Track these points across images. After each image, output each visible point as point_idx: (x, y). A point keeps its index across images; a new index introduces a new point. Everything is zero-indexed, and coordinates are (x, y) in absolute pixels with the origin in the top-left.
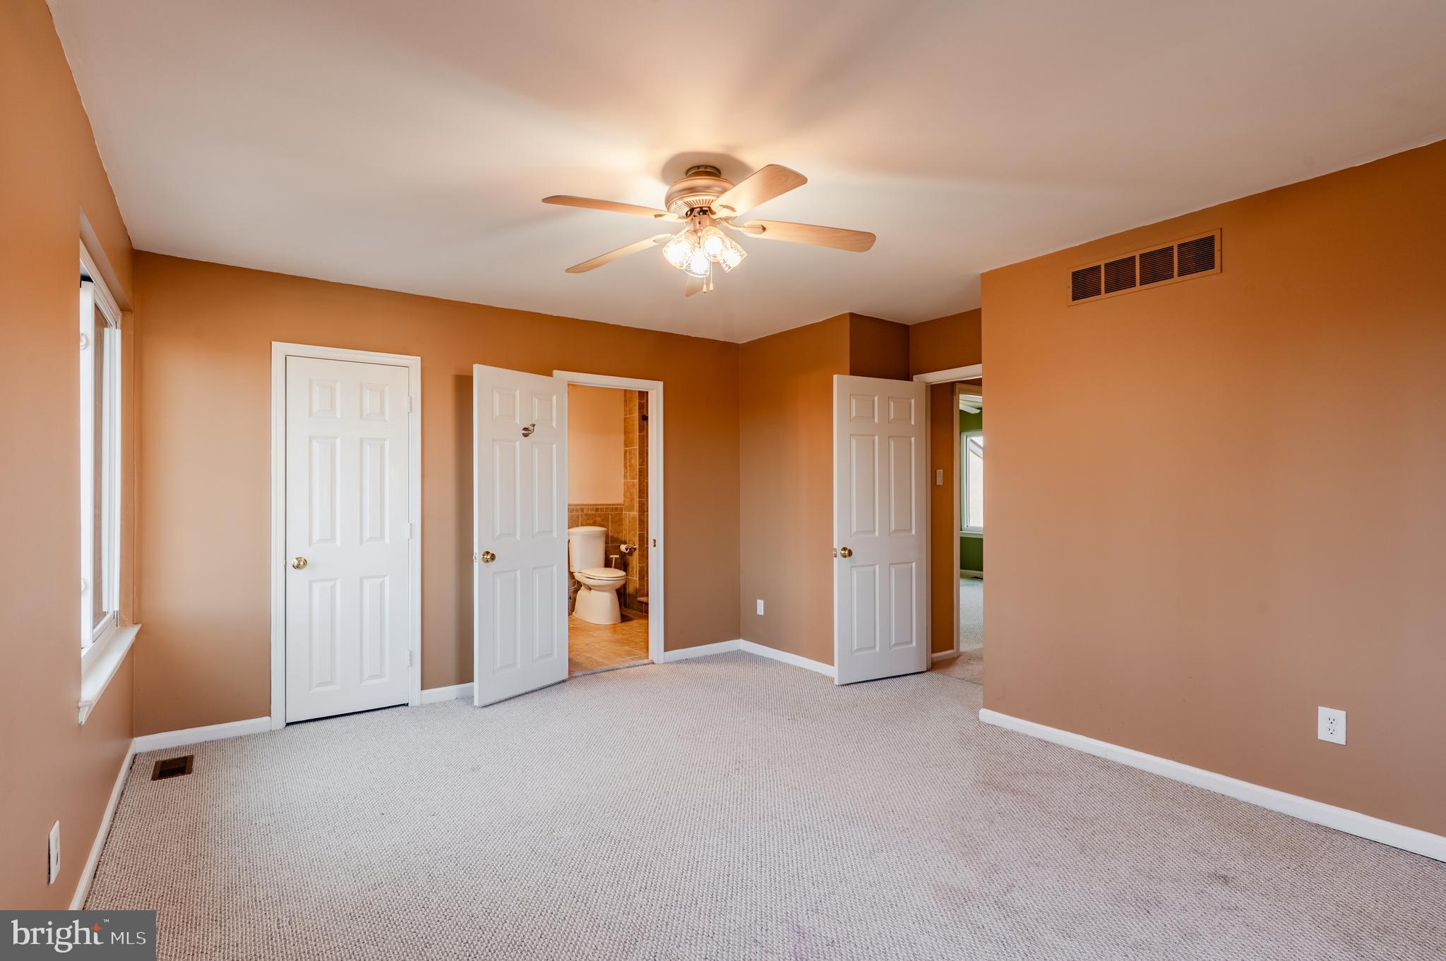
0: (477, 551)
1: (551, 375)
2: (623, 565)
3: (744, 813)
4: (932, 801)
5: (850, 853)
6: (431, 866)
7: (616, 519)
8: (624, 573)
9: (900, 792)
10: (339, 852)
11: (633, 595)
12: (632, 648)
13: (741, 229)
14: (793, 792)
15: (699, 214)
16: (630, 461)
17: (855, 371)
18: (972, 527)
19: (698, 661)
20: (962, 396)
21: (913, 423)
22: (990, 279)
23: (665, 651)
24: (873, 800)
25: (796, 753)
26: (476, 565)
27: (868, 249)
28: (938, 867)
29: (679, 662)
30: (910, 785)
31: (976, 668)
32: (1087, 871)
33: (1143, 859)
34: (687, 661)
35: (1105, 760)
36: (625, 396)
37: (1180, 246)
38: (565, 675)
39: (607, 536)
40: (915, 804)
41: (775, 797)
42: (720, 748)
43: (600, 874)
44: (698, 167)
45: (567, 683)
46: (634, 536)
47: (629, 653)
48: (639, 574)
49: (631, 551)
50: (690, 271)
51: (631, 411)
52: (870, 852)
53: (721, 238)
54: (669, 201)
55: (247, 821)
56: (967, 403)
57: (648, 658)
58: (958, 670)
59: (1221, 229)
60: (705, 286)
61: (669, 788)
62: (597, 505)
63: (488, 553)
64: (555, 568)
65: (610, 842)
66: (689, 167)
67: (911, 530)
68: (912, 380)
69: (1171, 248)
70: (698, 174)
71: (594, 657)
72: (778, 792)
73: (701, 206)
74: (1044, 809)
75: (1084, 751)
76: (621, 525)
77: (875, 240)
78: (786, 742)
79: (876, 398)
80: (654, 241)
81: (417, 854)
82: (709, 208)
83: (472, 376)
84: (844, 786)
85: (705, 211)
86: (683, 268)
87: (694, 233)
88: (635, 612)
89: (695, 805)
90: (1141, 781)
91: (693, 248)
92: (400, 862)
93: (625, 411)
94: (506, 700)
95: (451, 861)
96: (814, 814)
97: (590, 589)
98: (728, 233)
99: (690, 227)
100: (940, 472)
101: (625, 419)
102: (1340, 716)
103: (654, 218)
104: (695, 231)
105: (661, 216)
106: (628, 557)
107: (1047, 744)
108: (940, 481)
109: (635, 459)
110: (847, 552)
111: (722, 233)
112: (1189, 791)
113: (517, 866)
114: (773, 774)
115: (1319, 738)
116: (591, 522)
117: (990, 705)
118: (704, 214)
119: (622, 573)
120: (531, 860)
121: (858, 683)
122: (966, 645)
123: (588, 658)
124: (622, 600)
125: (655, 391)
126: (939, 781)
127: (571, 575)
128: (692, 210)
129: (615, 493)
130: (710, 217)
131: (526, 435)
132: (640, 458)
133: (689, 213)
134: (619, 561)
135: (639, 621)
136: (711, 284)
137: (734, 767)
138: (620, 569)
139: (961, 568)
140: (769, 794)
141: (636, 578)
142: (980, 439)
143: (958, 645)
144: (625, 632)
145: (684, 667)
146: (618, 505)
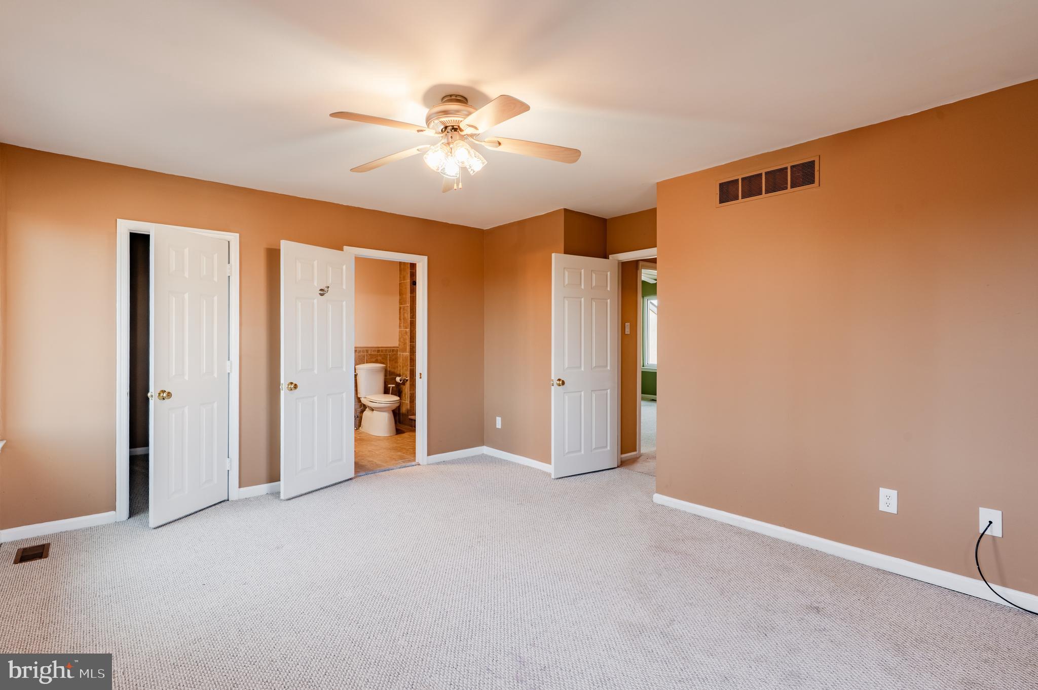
0: (283, 381)
1: (342, 250)
2: (398, 392)
3: (483, 574)
4: (619, 561)
5: (560, 601)
6: (241, 624)
7: (393, 357)
8: (398, 398)
9: (596, 555)
10: (166, 616)
11: (405, 414)
12: (404, 453)
13: (483, 144)
14: (519, 558)
15: (451, 131)
16: (404, 315)
17: (567, 251)
18: (651, 364)
19: (452, 462)
20: (643, 271)
21: (609, 289)
22: (663, 187)
23: (428, 455)
24: (577, 562)
25: (522, 529)
26: (282, 393)
27: (575, 161)
28: (622, 609)
29: (438, 463)
30: (603, 550)
31: (651, 465)
32: (725, 608)
33: (763, 597)
34: (444, 462)
35: (739, 528)
36: (400, 267)
37: (792, 167)
38: (352, 475)
39: (386, 371)
40: (606, 564)
41: (506, 562)
42: (467, 527)
43: (373, 624)
44: (451, 96)
45: (354, 481)
46: (406, 370)
47: (401, 458)
48: (410, 399)
49: (404, 383)
50: (444, 174)
51: (404, 278)
52: (574, 600)
53: (467, 149)
54: (428, 120)
55: (93, 594)
56: (647, 275)
57: (415, 461)
58: (639, 466)
59: (820, 156)
60: (455, 185)
61: (428, 558)
62: (378, 347)
63: (292, 383)
64: (344, 395)
65: (382, 600)
66: (444, 96)
67: (607, 366)
68: (608, 259)
69: (786, 168)
70: (451, 101)
71: (375, 461)
72: (508, 558)
73: (452, 125)
74: (696, 565)
75: (724, 522)
76: (396, 362)
77: (580, 156)
78: (515, 521)
79: (583, 271)
80: (418, 150)
81: (230, 614)
82: (459, 126)
83: (279, 251)
84: (556, 552)
85: (455, 129)
86: (439, 171)
87: (447, 145)
88: (406, 426)
89: (446, 570)
90: (763, 542)
91: (447, 156)
92: (216, 621)
93: (400, 277)
94: (306, 494)
95: (257, 619)
96: (534, 574)
97: (373, 410)
98: (474, 147)
99: (445, 141)
100: (627, 325)
101: (400, 284)
102: (894, 494)
103: (417, 132)
104: (449, 144)
105: (422, 131)
106: (402, 386)
107: (699, 518)
108: (628, 331)
109: (408, 314)
110: (561, 382)
111: (468, 145)
112: (795, 548)
113: (309, 621)
114: (505, 545)
115: (880, 509)
116: (374, 360)
117: (660, 491)
118: (454, 131)
119: (397, 398)
120: (320, 616)
121: (568, 476)
122: (645, 448)
123: (369, 461)
124: (397, 418)
125: (422, 264)
126: (624, 547)
127: (358, 400)
128: (446, 128)
129: (392, 339)
130: (459, 134)
131: (322, 295)
132: (411, 313)
133: (444, 130)
134: (395, 389)
135: (408, 433)
136: (460, 184)
137: (476, 540)
138: (395, 395)
139: (642, 393)
140: (502, 560)
141: (408, 401)
142: (655, 302)
143: (640, 448)
144: (398, 442)
145: (442, 467)
146: (394, 347)
